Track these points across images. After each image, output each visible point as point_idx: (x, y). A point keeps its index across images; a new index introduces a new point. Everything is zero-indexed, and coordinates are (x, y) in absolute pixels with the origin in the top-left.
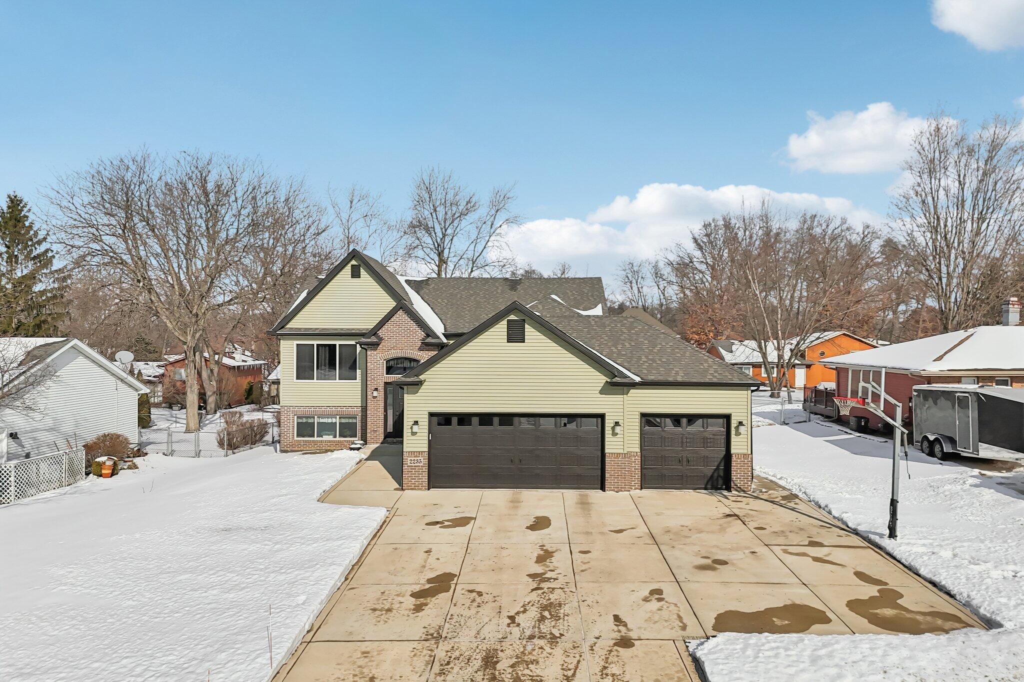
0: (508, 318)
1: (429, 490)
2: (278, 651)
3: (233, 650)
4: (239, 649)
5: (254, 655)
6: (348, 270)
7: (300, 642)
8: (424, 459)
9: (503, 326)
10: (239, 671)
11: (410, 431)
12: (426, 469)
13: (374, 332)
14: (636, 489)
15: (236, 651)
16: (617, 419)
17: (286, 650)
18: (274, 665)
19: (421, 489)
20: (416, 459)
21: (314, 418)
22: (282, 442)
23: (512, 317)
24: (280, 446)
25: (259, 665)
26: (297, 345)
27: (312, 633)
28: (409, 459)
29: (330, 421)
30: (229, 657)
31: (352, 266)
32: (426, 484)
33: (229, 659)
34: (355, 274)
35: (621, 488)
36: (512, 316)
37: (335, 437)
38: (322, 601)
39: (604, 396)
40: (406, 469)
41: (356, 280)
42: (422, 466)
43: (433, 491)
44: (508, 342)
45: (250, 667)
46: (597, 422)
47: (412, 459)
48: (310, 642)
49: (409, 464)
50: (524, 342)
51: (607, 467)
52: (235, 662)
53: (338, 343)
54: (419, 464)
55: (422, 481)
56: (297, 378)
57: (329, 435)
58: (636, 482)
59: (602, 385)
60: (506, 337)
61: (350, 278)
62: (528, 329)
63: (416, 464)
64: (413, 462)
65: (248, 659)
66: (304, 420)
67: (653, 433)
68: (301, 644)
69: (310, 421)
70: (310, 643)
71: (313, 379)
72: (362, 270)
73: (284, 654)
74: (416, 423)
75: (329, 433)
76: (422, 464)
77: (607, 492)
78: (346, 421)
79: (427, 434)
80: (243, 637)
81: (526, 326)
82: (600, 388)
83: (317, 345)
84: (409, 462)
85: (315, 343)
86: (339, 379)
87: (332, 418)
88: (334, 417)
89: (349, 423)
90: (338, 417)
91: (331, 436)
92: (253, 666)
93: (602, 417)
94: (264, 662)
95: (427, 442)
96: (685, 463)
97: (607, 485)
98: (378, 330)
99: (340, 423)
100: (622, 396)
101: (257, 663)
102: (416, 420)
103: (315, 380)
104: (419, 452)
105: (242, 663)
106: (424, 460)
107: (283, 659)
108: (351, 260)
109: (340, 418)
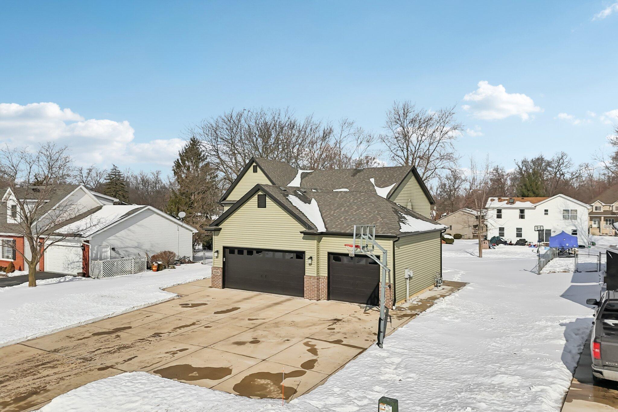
0: (258, 194)
1: (223, 288)
6: (252, 168)
8: (220, 272)
9: (256, 198)
12: (221, 277)
14: (324, 299)
16: (311, 255)
19: (218, 288)
23: (260, 193)
31: (254, 166)
32: (221, 285)
34: (255, 170)
39: (305, 240)
41: (255, 174)
43: (227, 290)
44: (258, 207)
47: (215, 271)
49: (214, 274)
50: (265, 207)
51: (305, 284)
54: (218, 274)
55: (219, 284)
58: (324, 295)
60: (257, 205)
61: (253, 173)
62: (268, 199)
67: (337, 265)
72: (258, 168)
77: (305, 299)
79: (222, 258)
81: (267, 198)
93: (304, 253)
95: (222, 262)
96: (355, 286)
97: (305, 295)
100: (317, 241)
102: (218, 250)
104: (218, 268)
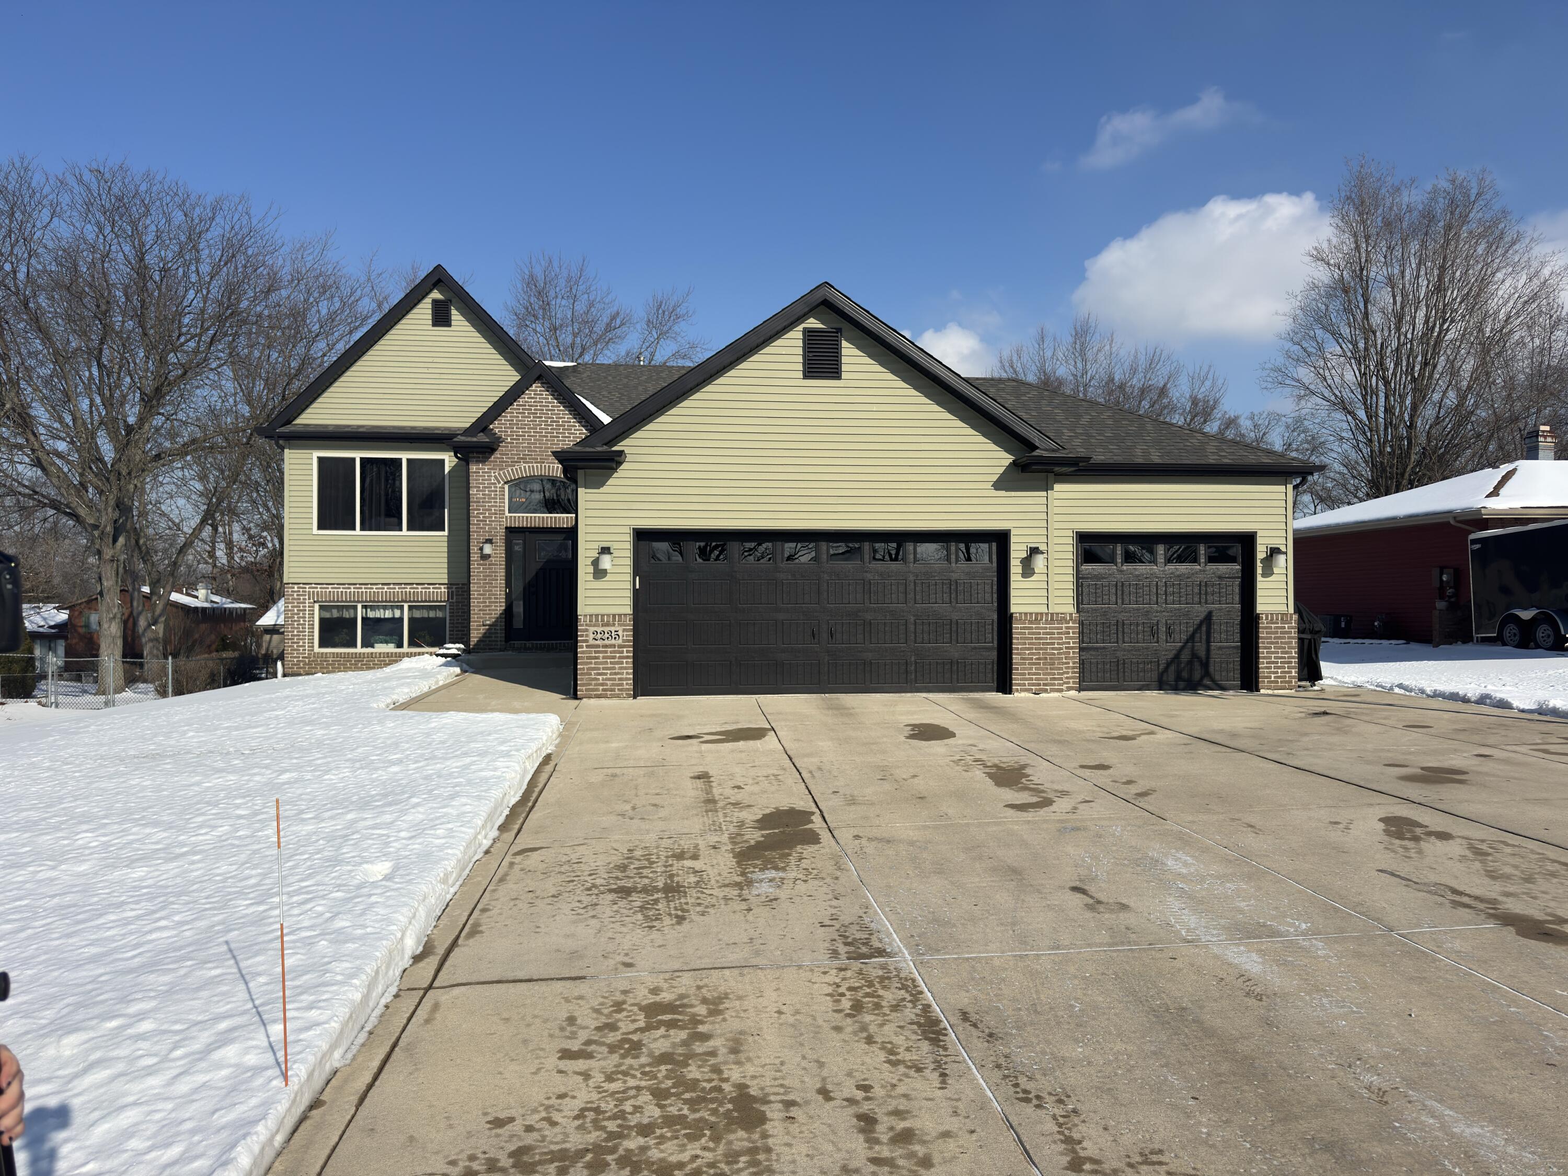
0: (805, 326)
1: (635, 697)
2: (314, 1014)
3: (114, 1024)
4: (141, 1016)
5: (205, 1038)
6: (424, 310)
7: (393, 990)
8: (624, 630)
9: (792, 342)
10: (135, 1104)
11: (591, 569)
12: (628, 652)
13: (483, 424)
14: (1069, 689)
15: (130, 1026)
16: (1034, 542)
17: (343, 1012)
18: (299, 1071)
19: (618, 696)
20: (606, 629)
21: (355, 608)
22: (288, 657)
23: (813, 323)
24: (283, 665)
25: (224, 1072)
26: (320, 460)
27: (431, 963)
28: (592, 629)
29: (388, 614)
30: (97, 1048)
31: (435, 302)
32: (628, 684)
33: (97, 1055)
34: (441, 318)
35: (1045, 685)
36: (812, 320)
37: (400, 645)
38: (447, 875)
39: (1004, 494)
40: (583, 652)
41: (442, 331)
42: (620, 646)
43: (642, 700)
44: (805, 377)
45: (183, 1087)
46: (990, 548)
47: (599, 630)
48: (430, 987)
49: (592, 642)
50: (839, 377)
51: (1017, 644)
52: (120, 1067)
53: (404, 456)
54: (613, 642)
55: (620, 679)
56: (320, 527)
57: (387, 642)
58: (1071, 675)
59: (1001, 470)
60: (801, 367)
61: (431, 328)
62: (848, 350)
63: (606, 642)
64: (599, 636)
65: (178, 1053)
66: (335, 614)
67: (1098, 577)
68: (396, 996)
69: (346, 615)
70: (431, 992)
71: (354, 529)
72: (454, 312)
73: (335, 1025)
74: (605, 550)
75: (388, 638)
76: (620, 642)
77: (1016, 694)
78: (425, 614)
79: (629, 577)
80: (167, 978)
81: (844, 344)
82: (995, 478)
83: (362, 459)
84: (592, 636)
85: (358, 455)
86: (409, 529)
87: (392, 607)
88: (397, 607)
89: (429, 619)
90: (406, 606)
91: (392, 645)
92: (201, 1078)
93: (1001, 539)
94: (251, 1059)
95: (630, 592)
96: (1163, 636)
97: (1016, 679)
98: (492, 423)
99: (410, 619)
100: (1044, 493)
101: (219, 1066)
102: (605, 545)
103: (358, 531)
104: (614, 616)
105: (150, 1071)
106: (624, 634)
107: (333, 1047)
108: (431, 291)
109: (410, 608)
